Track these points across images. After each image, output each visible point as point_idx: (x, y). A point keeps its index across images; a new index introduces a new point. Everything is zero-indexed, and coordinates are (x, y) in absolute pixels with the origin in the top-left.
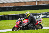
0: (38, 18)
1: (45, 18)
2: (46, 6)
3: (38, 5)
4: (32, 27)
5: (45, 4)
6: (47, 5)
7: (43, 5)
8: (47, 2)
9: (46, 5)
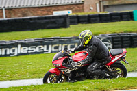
0: (9, 55)
1: (28, 54)
2: (31, 21)
3: (8, 20)
4: (99, 71)
5: (29, 17)
6: (35, 19)
7: (23, 20)
8: (35, 10)
9: (30, 19)
